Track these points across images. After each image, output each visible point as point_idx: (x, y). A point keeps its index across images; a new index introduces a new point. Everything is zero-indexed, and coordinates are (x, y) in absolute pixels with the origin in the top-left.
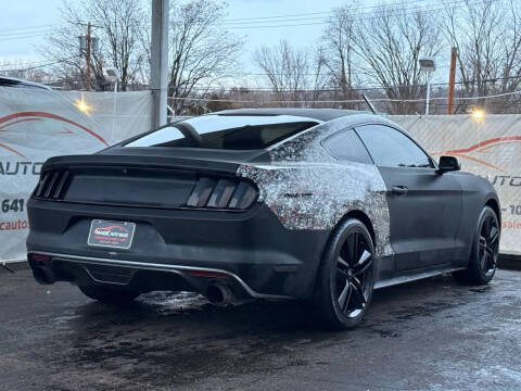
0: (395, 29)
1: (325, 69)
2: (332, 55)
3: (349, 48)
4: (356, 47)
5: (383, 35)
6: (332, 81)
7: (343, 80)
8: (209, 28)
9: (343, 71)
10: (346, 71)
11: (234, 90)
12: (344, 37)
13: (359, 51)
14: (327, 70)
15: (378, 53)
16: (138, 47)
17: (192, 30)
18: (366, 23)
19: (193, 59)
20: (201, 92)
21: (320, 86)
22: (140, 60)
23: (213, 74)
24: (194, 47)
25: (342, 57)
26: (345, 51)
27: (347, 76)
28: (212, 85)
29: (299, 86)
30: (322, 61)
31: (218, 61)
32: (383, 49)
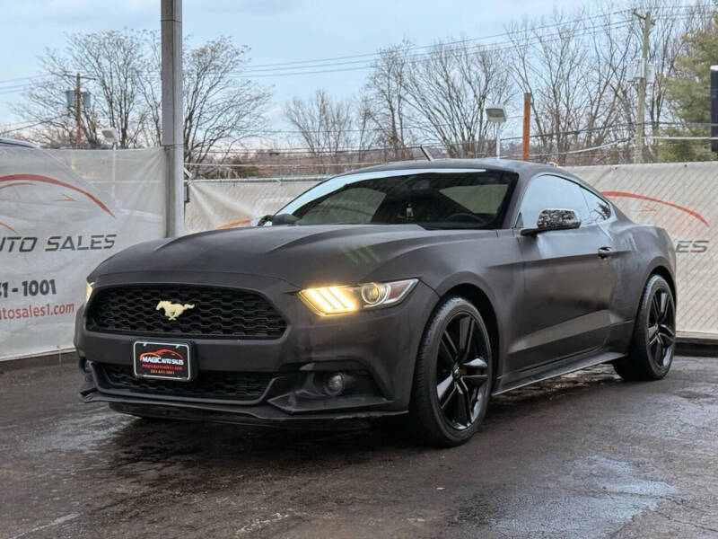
0: (455, 74)
1: (371, 124)
2: (380, 107)
3: (400, 98)
4: (408, 97)
5: (441, 81)
6: (381, 139)
7: (394, 138)
8: (228, 76)
9: (394, 126)
10: (398, 126)
11: (261, 152)
12: (394, 85)
13: (413, 101)
14: (374, 125)
15: (436, 103)
16: (139, 102)
17: (207, 80)
18: (420, 66)
19: (209, 116)
20: (219, 156)
21: (366, 145)
22: (143, 118)
23: (233, 133)
24: (210, 101)
25: (392, 110)
26: (395, 102)
27: (399, 131)
28: (234, 147)
29: (340, 145)
30: (367, 115)
31: (239, 118)
32: (441, 99)
